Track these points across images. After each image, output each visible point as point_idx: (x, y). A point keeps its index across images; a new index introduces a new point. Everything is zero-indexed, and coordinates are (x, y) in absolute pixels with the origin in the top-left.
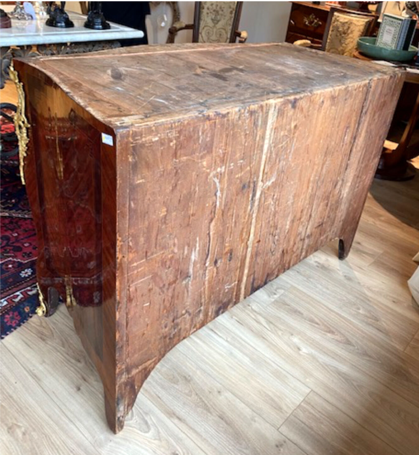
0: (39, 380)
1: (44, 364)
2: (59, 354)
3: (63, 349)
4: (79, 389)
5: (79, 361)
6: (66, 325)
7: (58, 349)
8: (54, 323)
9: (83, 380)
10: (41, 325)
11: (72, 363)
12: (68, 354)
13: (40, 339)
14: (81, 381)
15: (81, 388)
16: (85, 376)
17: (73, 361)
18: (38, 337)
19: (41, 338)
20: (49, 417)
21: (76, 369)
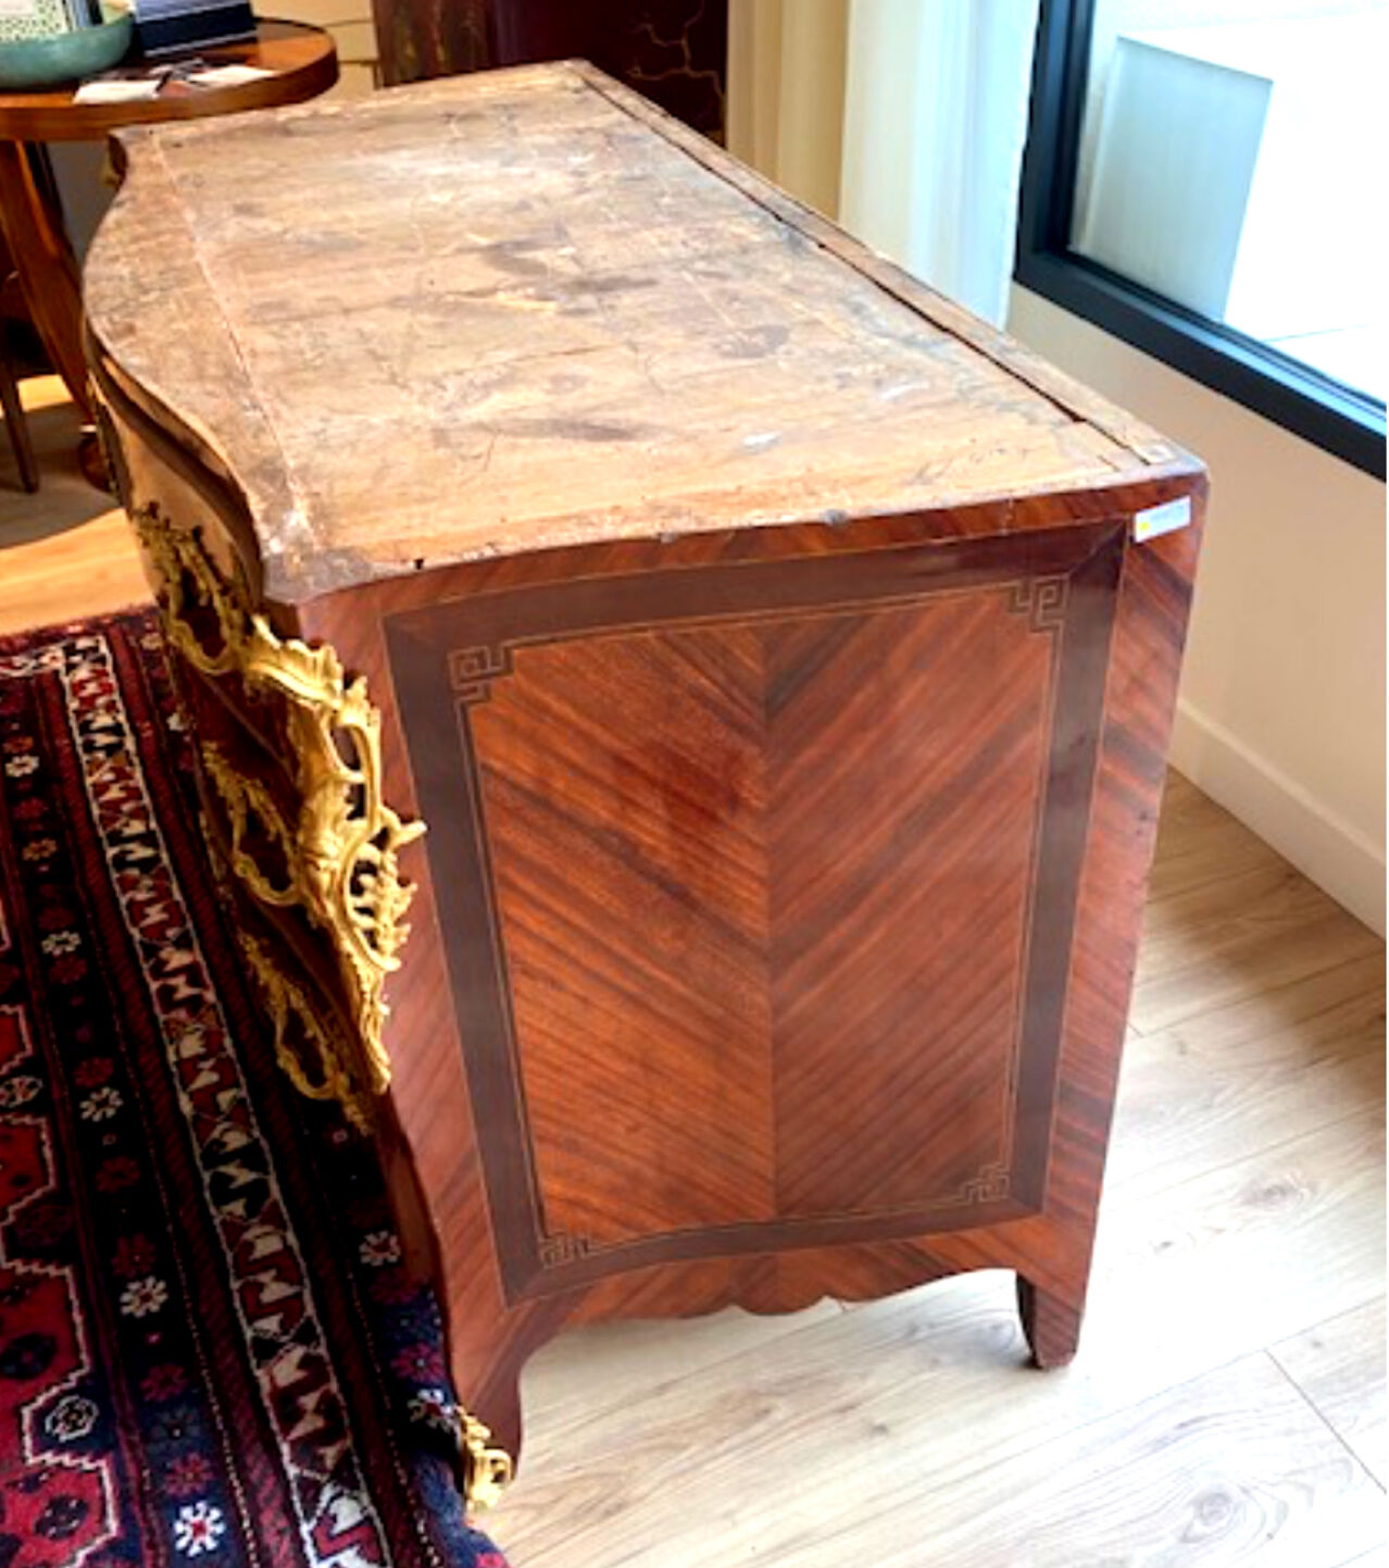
0: (805, 1536)
1: (739, 1517)
2: (709, 1467)
3: (693, 1450)
4: (882, 1429)
5: (767, 1412)
6: (582, 1426)
7: (686, 1465)
8: (551, 1464)
9: (850, 1412)
10: (541, 1510)
11: (764, 1434)
12: (720, 1441)
13: (612, 1519)
14: (852, 1418)
15: (878, 1421)
16: (834, 1404)
17: (759, 1428)
18: (600, 1521)
19: (608, 1513)
20: (962, 1521)
21: (794, 1428)
